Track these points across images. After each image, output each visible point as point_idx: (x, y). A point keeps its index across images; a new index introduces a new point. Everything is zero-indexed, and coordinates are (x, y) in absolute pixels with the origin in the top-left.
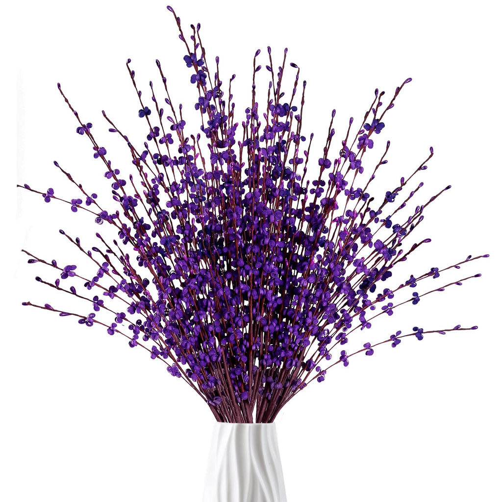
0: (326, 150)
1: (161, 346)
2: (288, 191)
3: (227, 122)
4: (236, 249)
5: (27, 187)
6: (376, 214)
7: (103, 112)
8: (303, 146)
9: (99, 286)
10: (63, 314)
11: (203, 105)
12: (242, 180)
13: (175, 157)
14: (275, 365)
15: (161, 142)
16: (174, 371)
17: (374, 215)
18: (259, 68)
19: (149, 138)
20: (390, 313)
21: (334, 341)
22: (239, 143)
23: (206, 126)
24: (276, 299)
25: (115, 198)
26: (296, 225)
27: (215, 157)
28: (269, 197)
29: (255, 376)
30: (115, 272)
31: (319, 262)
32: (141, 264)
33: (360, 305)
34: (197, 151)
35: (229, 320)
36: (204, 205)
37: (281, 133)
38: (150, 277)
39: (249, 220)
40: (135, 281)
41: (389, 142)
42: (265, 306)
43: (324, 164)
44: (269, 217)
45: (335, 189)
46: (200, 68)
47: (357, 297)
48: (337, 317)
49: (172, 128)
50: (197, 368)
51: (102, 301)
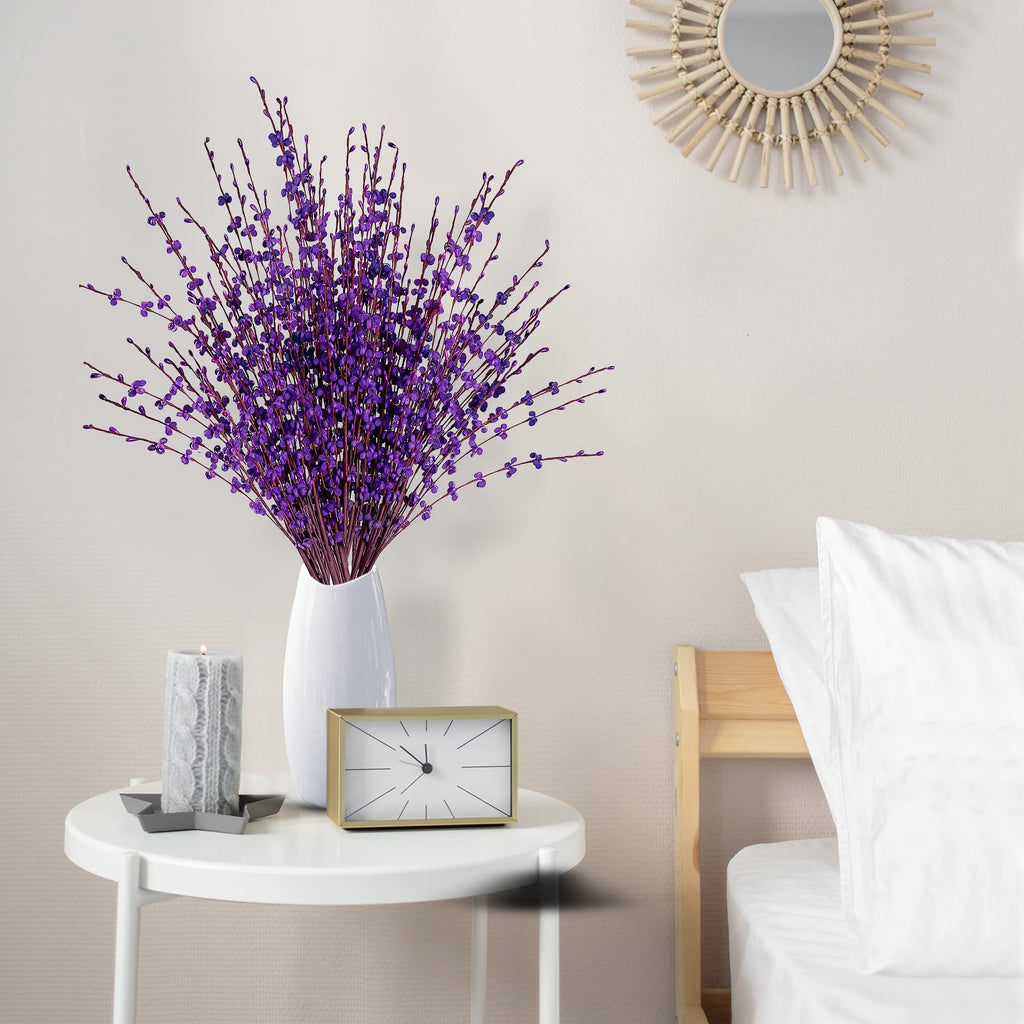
0: (429, 244)
1: (243, 478)
2: (386, 292)
3: (317, 210)
4: (328, 361)
5: (90, 287)
6: (486, 318)
7: (178, 199)
8: (403, 238)
9: (171, 405)
10: (130, 439)
11: (290, 191)
12: (335, 279)
13: (259, 252)
14: (374, 500)
15: (243, 234)
16: (258, 508)
17: (484, 320)
18: (353, 149)
19: (230, 229)
20: (504, 436)
21: (440, 470)
22: (331, 235)
23: (294, 216)
24: (374, 421)
25: (190, 300)
26: (396, 332)
27: (305, 252)
28: (366, 299)
29: (350, 513)
30: (191, 388)
31: (422, 375)
32: (219, 379)
33: (470, 426)
34: (284, 245)
35: (320, 446)
36: (291, 308)
37: (378, 224)
38: (230, 394)
39: (342, 325)
40: (212, 399)
41: (499, 235)
42: (361, 428)
43: (427, 260)
44: (365, 322)
45: (439, 289)
46: (287, 148)
47: (466, 417)
48: (443, 440)
49: (256, 218)
50: (284, 503)
51: (175, 424)
